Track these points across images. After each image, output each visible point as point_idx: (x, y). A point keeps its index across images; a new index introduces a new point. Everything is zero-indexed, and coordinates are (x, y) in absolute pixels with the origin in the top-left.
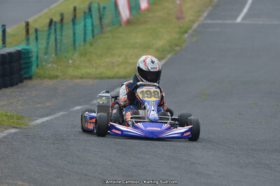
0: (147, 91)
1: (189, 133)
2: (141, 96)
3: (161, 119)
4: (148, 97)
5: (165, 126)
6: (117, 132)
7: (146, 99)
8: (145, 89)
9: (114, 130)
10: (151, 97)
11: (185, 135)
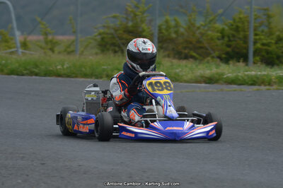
0: (156, 83)
1: (214, 132)
2: (150, 89)
3: (180, 116)
4: (159, 90)
5: (188, 125)
6: (129, 134)
7: (158, 92)
8: (153, 80)
9: (124, 133)
10: (162, 90)
11: (211, 133)
